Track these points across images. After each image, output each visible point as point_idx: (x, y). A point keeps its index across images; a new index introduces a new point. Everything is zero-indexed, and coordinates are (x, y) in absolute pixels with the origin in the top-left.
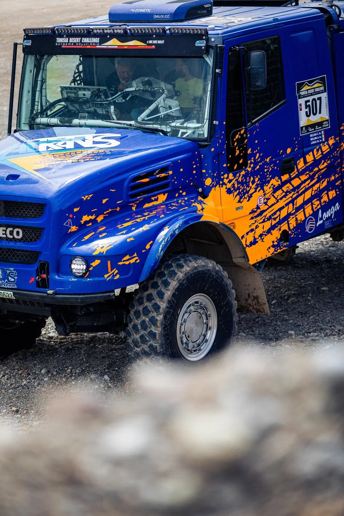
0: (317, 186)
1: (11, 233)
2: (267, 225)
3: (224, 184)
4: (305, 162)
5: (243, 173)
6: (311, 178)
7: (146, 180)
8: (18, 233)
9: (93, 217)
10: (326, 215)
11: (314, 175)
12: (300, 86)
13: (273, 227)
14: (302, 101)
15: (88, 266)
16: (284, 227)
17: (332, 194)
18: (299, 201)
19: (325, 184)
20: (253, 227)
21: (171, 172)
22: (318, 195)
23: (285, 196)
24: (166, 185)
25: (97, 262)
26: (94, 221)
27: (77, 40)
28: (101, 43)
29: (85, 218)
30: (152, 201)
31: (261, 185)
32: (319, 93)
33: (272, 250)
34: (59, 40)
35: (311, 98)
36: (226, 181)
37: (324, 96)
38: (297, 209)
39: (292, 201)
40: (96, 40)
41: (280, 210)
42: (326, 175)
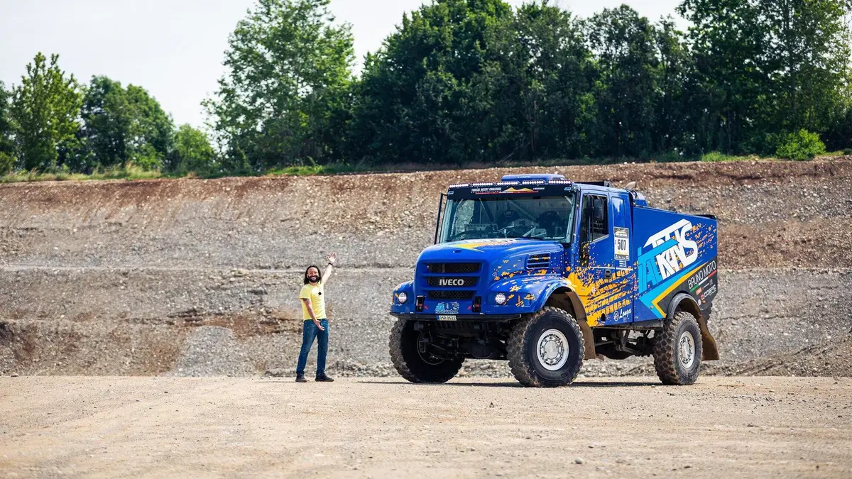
0: (621, 294)
1: (456, 282)
2: (595, 307)
3: (576, 272)
4: (616, 276)
5: (586, 269)
6: (618, 287)
7: (537, 259)
8: (461, 282)
9: (508, 274)
10: (625, 314)
11: (620, 286)
12: (616, 230)
13: (598, 309)
14: (616, 238)
15: (507, 298)
16: (603, 311)
17: (628, 302)
18: (612, 299)
19: (624, 294)
20: (589, 305)
21: (550, 258)
22: (621, 300)
23: (605, 293)
24: (547, 265)
25: (512, 296)
26: (507, 276)
27: (487, 189)
28: (502, 190)
29: (504, 273)
30: (538, 273)
31: (595, 280)
32: (624, 237)
33: (597, 323)
34: (474, 190)
35: (621, 239)
36: (578, 271)
37: (627, 240)
38: (611, 304)
39: (608, 297)
40: (500, 189)
41: (602, 300)
42: (625, 289)
